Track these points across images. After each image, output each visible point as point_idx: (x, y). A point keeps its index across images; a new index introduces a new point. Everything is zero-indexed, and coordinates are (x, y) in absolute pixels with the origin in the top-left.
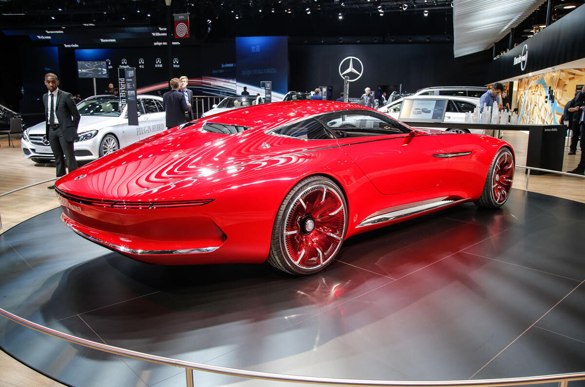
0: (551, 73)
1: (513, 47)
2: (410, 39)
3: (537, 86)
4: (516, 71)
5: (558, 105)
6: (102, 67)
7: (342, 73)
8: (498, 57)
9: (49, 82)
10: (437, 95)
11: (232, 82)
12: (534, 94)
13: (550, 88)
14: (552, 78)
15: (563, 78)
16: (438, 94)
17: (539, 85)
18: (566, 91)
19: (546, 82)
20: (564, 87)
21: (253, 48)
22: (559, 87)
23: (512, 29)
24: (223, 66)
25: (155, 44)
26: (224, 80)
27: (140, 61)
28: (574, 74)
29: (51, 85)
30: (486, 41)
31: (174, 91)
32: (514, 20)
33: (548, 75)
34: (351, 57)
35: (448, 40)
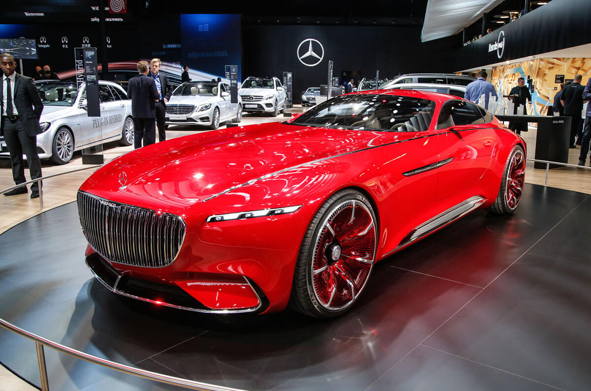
0: (528, 62)
1: (486, 33)
2: (374, 21)
3: (514, 74)
4: (492, 58)
5: (538, 95)
6: (30, 47)
7: (300, 57)
8: (469, 43)
9: (5, 64)
10: (415, 82)
11: (175, 66)
12: (510, 83)
13: (529, 77)
14: (531, 67)
15: (543, 67)
16: (417, 81)
17: (516, 74)
18: (546, 80)
19: (524, 71)
20: (544, 77)
21: (200, 26)
22: (539, 76)
23: (485, 14)
24: (164, 47)
25: (93, 20)
26: (165, 64)
27: (63, 40)
28: (553, 64)
29: (8, 67)
30: (456, 25)
31: (141, 75)
32: (488, 5)
33: (526, 64)
34: (311, 40)
35: (414, 23)
